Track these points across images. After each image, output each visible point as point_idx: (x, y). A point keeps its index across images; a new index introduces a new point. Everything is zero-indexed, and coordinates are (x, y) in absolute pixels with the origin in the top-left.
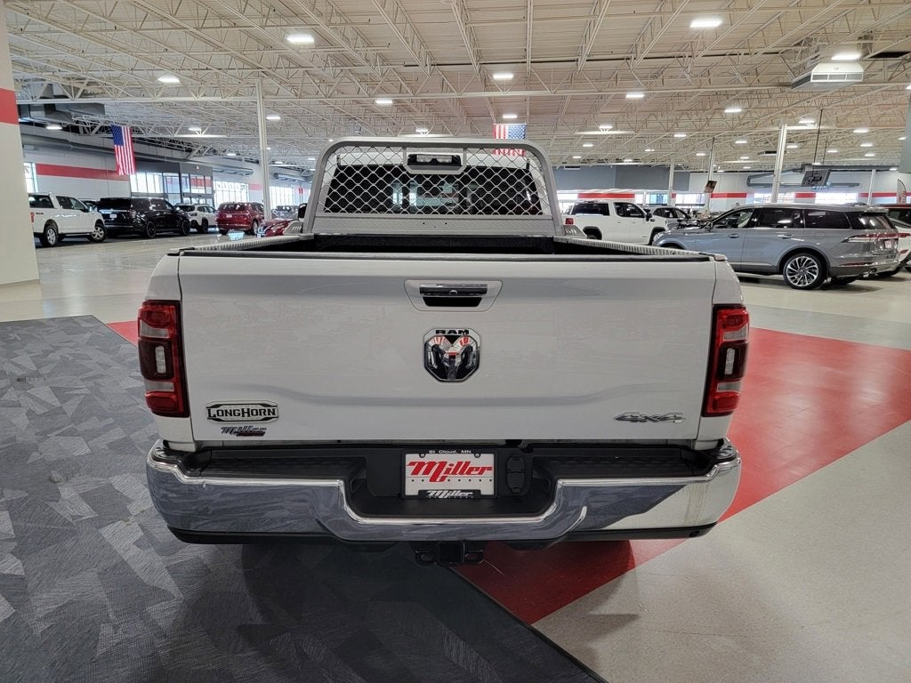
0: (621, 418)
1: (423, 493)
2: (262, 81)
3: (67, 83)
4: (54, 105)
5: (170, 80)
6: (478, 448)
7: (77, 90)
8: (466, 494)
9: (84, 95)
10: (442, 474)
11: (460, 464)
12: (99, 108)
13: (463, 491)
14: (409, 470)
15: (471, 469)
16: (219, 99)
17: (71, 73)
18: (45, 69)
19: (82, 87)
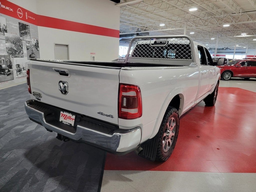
0: (99, 113)
1: (62, 121)
2: (187, 23)
3: (141, 28)
4: (138, 33)
5: (162, 25)
6: (73, 113)
7: (143, 29)
8: (69, 124)
9: (145, 30)
10: (66, 118)
11: (69, 116)
12: (148, 34)
13: (68, 123)
14: (61, 115)
15: (71, 118)
16: (175, 29)
17: (141, 25)
18: (136, 25)
19: (144, 28)
